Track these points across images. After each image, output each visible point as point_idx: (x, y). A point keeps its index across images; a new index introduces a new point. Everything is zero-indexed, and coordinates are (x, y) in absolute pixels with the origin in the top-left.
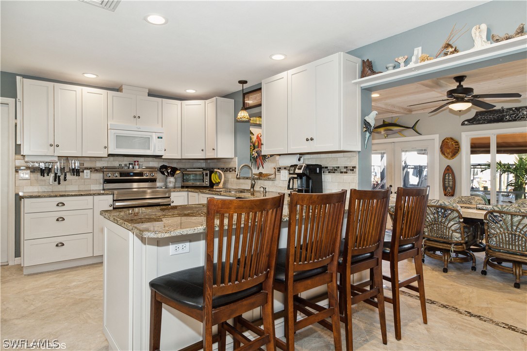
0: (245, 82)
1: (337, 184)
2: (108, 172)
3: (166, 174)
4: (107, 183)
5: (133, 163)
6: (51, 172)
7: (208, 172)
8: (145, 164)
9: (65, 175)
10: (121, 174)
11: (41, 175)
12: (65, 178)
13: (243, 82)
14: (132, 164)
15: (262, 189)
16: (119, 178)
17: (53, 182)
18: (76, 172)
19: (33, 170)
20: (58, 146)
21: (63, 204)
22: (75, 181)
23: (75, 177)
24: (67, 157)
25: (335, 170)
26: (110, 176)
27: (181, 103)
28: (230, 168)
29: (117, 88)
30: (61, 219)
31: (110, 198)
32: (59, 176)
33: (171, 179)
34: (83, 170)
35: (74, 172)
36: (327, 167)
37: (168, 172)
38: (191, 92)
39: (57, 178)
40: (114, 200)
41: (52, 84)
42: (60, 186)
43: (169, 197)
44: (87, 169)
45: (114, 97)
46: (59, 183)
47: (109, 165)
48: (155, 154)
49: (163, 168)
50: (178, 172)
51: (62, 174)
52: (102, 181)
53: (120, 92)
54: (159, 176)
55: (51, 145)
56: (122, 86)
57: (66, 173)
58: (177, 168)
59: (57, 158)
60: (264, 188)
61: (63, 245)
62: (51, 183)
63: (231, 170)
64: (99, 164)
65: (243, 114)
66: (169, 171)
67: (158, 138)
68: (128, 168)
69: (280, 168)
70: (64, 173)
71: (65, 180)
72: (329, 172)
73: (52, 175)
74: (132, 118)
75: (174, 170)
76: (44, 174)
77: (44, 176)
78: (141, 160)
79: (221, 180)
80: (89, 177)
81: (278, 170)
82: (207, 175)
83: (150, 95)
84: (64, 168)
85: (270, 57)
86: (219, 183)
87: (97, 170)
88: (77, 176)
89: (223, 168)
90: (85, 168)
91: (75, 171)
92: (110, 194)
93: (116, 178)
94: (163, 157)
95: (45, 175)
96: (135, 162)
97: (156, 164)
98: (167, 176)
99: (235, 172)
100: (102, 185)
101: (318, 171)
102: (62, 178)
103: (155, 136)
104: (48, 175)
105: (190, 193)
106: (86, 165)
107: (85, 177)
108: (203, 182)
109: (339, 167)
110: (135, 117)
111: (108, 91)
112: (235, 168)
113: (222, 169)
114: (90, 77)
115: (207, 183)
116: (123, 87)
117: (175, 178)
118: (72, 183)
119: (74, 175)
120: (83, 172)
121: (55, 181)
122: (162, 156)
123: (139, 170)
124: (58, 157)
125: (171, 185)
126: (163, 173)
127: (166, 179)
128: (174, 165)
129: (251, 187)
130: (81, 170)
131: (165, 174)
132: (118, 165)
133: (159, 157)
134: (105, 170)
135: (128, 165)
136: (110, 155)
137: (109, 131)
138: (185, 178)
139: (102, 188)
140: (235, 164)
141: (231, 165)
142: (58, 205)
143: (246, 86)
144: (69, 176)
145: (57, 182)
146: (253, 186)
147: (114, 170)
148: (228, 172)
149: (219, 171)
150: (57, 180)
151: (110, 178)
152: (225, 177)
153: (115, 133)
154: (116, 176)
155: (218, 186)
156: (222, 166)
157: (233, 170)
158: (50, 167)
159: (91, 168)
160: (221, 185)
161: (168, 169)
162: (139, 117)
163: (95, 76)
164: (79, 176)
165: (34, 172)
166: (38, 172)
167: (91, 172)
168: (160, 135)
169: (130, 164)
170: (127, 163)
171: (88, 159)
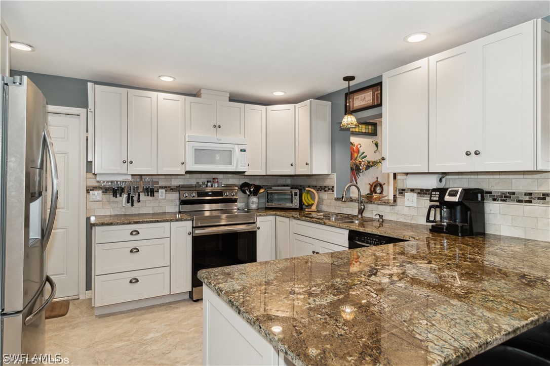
0: (352, 78)
1: (511, 217)
2: (184, 192)
3: (248, 193)
4: (183, 204)
5: (212, 180)
6: (124, 192)
7: (297, 191)
8: (225, 181)
9: (139, 195)
10: (199, 194)
11: (114, 196)
12: (139, 199)
13: (349, 79)
14: (210, 182)
15: (378, 217)
16: (196, 198)
17: (126, 203)
18: (151, 192)
19: (105, 190)
20: (131, 163)
21: (138, 233)
22: (149, 202)
23: (150, 198)
24: (141, 175)
25: (505, 197)
26: (187, 195)
27: (266, 109)
28: (325, 187)
29: (195, 93)
30: (135, 250)
31: (188, 225)
32: (132, 197)
33: (254, 199)
34: (158, 189)
35: (148, 192)
36: (490, 193)
37: (250, 191)
38: (278, 94)
39: (130, 200)
40: (193, 227)
41: (125, 90)
42: (133, 208)
43: (254, 223)
44: (162, 188)
45: (192, 104)
46: (132, 205)
47: (185, 184)
48: (237, 171)
49: (245, 187)
50: (262, 191)
51: (135, 195)
52: (177, 202)
53: (198, 97)
54: (240, 196)
55: (124, 162)
56: (201, 89)
57: (139, 193)
58: (260, 186)
59: (130, 176)
60: (380, 216)
61: (137, 281)
62: (124, 205)
63: (327, 189)
64: (175, 183)
65: (349, 120)
66: (252, 190)
67: (241, 150)
68: (206, 187)
69: (404, 190)
70: (137, 193)
71: (139, 201)
72: (494, 200)
73: (125, 196)
74: (212, 128)
75: (257, 188)
76: (116, 195)
77: (116, 197)
78: (221, 176)
79: (314, 201)
80: (164, 197)
81: (400, 193)
82: (296, 194)
83: (231, 100)
84: (138, 187)
85: (405, 39)
86: (312, 204)
87: (172, 189)
88: (151, 196)
89: (316, 186)
90: (160, 187)
91: (149, 190)
92: (189, 220)
93: (193, 198)
94: (246, 174)
95: (118, 195)
96: (214, 179)
97: (237, 181)
98: (249, 195)
99: (333, 191)
100: (177, 207)
101: (480, 199)
102: (135, 198)
103: (237, 149)
104: (121, 196)
105: (278, 218)
106: (161, 184)
107: (160, 197)
108: (292, 203)
109: (514, 193)
110: (215, 126)
111: (186, 97)
112: (333, 187)
113: (314, 187)
114: (167, 80)
115: (296, 204)
116: (202, 91)
117: (258, 198)
118: (147, 205)
119: (148, 195)
120: (158, 191)
121: (128, 202)
122: (244, 172)
123: (218, 188)
124: (132, 175)
125: (254, 206)
126: (244, 192)
127: (248, 199)
128: (257, 183)
129: (359, 213)
130: (156, 189)
131: (246, 193)
132: (195, 183)
133: (241, 173)
134: (181, 189)
135: (206, 183)
136: (187, 172)
137: (187, 144)
138: (269, 197)
139: (177, 210)
140: (333, 181)
141: (328, 183)
142: (131, 234)
143: (352, 83)
144: (143, 197)
145: (130, 204)
146: (361, 211)
147: (191, 189)
148: (323, 191)
149: (312, 190)
150: (130, 201)
151: (187, 199)
152: (319, 198)
153: (193, 146)
154: (194, 196)
155: (311, 208)
156: (315, 184)
157: (329, 189)
158: (123, 186)
159: (166, 187)
160: (314, 208)
161: (250, 187)
162: (220, 127)
163: (171, 79)
164: (153, 196)
165: (106, 192)
166: (110, 192)
167: (166, 191)
168: (243, 147)
169: (208, 182)
170: (205, 180)
171: (163, 177)
